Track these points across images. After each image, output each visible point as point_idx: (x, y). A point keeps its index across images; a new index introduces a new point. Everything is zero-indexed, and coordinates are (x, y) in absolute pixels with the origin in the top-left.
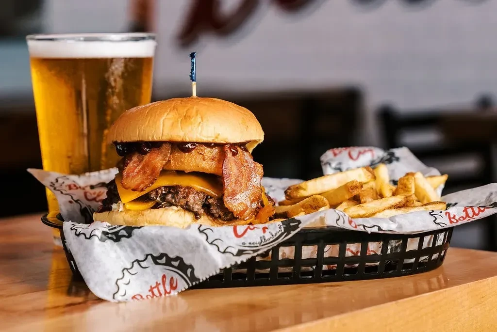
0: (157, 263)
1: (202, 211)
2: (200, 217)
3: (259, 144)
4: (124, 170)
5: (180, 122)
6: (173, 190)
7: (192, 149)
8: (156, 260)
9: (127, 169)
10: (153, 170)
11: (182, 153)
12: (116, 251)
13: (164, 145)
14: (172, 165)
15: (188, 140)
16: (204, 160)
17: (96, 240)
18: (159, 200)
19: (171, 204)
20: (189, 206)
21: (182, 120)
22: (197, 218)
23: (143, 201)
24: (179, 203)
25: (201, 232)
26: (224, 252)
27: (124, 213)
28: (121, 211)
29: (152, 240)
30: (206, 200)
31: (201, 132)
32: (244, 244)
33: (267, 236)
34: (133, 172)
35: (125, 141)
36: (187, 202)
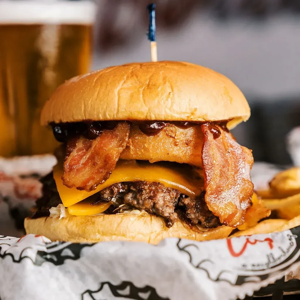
0: (116, 295)
1: (175, 216)
2: (173, 224)
3: (243, 122)
4: (65, 160)
5: (141, 92)
6: (134, 187)
7: (159, 130)
8: (115, 290)
9: (69, 159)
10: (107, 160)
11: (145, 136)
12: (57, 279)
13: (120, 125)
14: (132, 153)
15: (153, 118)
16: (176, 145)
17: (28, 264)
18: (115, 201)
19: (131, 207)
20: (158, 210)
21: (144, 90)
22: (168, 226)
23: (93, 204)
24: (143, 205)
25: (182, 249)
26: (218, 280)
27: (67, 221)
28: (63, 218)
29: (110, 263)
30: (179, 200)
31: (172, 106)
32: (244, 266)
33: (277, 253)
34: (78, 163)
35: (65, 121)
36: (154, 204)
